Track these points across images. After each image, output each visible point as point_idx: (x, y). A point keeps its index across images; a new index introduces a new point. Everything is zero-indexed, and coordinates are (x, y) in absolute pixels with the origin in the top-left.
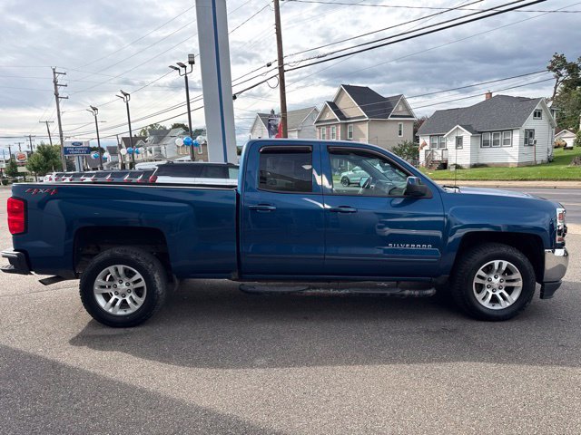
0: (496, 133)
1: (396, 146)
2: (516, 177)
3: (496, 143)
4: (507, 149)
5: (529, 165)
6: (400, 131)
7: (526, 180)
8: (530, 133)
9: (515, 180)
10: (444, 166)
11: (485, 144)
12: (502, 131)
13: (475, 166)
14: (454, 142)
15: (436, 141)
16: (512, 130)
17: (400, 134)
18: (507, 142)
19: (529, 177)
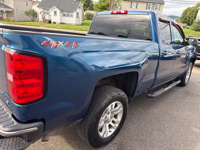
0: (68, 12)
1: (27, 11)
2: (79, 29)
3: (68, 15)
4: (71, 18)
5: (78, 25)
6: (27, 4)
7: (82, 31)
8: (78, 14)
9: (79, 30)
10: (50, 22)
11: (64, 15)
12: (70, 11)
13: (61, 23)
14: (53, 13)
15: (45, 11)
16: (73, 12)
17: (27, 5)
18: (72, 16)
19: (83, 30)
